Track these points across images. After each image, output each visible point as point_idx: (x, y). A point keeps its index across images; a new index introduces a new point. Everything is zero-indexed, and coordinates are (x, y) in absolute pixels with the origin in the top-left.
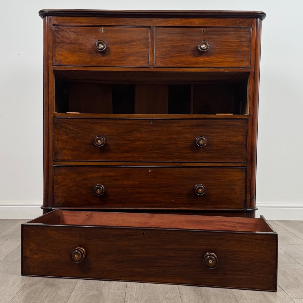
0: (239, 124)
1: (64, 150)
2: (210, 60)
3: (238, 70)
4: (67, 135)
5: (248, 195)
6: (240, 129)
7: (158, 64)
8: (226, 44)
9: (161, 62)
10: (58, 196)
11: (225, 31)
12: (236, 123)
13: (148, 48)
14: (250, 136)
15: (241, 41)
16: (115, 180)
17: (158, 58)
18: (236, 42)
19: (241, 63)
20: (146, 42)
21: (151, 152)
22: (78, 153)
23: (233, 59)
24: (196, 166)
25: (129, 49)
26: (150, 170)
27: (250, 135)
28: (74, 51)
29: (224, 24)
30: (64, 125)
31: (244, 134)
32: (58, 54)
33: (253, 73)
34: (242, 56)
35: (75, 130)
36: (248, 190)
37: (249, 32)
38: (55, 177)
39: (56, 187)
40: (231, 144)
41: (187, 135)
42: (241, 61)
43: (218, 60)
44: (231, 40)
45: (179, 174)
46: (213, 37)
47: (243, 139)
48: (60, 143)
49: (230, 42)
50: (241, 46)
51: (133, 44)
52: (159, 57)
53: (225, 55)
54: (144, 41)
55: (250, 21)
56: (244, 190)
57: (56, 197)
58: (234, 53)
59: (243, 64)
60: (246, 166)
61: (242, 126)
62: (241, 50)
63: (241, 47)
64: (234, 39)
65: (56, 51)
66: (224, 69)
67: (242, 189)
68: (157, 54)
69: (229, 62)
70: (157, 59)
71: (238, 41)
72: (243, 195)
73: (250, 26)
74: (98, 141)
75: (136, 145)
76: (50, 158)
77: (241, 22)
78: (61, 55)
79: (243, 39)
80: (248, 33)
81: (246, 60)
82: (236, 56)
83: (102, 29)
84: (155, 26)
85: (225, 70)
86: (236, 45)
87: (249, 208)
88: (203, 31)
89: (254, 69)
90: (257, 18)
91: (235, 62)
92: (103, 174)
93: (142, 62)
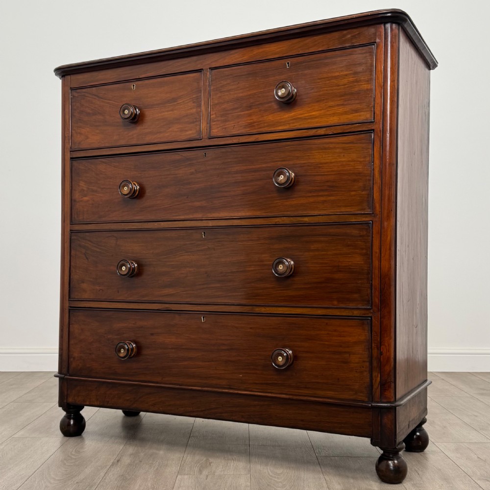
0: (355, 232)
1: (83, 282)
2: (301, 114)
3: (351, 128)
4: (88, 259)
5: (375, 374)
6: (357, 243)
7: (215, 132)
8: (328, 82)
9: (220, 128)
10: (74, 358)
11: (326, 58)
12: (348, 231)
13: (200, 106)
14: (377, 255)
15: (356, 73)
16: (152, 334)
17: (215, 121)
18: (346, 75)
19: (356, 114)
20: (197, 97)
21: (205, 286)
22: (101, 288)
23: (341, 109)
24: (278, 312)
25: (171, 112)
26: (203, 318)
27: (376, 253)
28: (97, 126)
29: (323, 45)
30: (83, 244)
31: (364, 251)
32: (76, 132)
33: (380, 131)
34: (357, 102)
35: (98, 250)
36: (375, 364)
37: (370, 52)
38: (71, 326)
39: (72, 342)
40: (340, 271)
41: (263, 256)
42: (356, 111)
43: (314, 113)
44: (337, 74)
45: (251, 328)
46: (306, 72)
47: (362, 262)
48: (78, 271)
49: (336, 77)
50: (357, 81)
51: (178, 104)
52: (216, 119)
53: (326, 102)
54: (194, 96)
55: (372, 30)
56: (367, 364)
57: (72, 359)
58: (343, 98)
59: (360, 116)
60: (370, 315)
61: (361, 236)
62: (356, 89)
63: (355, 84)
64: (342, 71)
65: (74, 128)
66: (324, 129)
67: (364, 361)
68: (213, 115)
69: (334, 114)
70: (214, 123)
71: (350, 74)
72: (366, 374)
73: (373, 41)
74: (123, 268)
75: (182, 274)
76: (65, 296)
77: (354, 37)
78: (81, 134)
79: (360, 69)
80: (368, 54)
81: (365, 107)
82: (346, 103)
83: (134, 86)
84: (210, 68)
85: (326, 130)
86: (345, 81)
87: (378, 402)
88: (288, 63)
89: (381, 123)
90: (385, 23)
91: (346, 113)
92: (134, 324)
93: (191, 132)
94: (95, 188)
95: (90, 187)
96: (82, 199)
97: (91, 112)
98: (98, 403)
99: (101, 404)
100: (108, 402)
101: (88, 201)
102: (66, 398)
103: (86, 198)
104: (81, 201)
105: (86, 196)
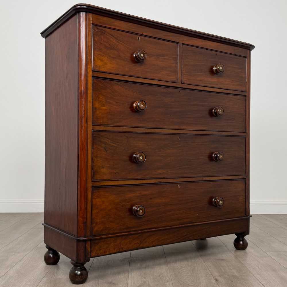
1: (103, 168)
2: (222, 81)
3: (239, 93)
4: (106, 151)
5: (247, 203)
6: (241, 145)
8: (231, 68)
9: (187, 79)
10: (96, 223)
11: (230, 57)
12: (238, 140)
13: (177, 63)
16: (151, 199)
20: (175, 57)
21: (180, 167)
22: (117, 171)
23: (236, 83)
25: (161, 62)
26: (179, 186)
28: (113, 58)
29: (230, 51)
30: (103, 140)
31: (244, 149)
32: (97, 58)
33: (248, 96)
34: (241, 81)
35: (114, 145)
37: (245, 61)
38: (94, 200)
39: (94, 212)
40: (236, 158)
41: (207, 151)
42: (241, 85)
43: (226, 82)
44: (234, 66)
45: (201, 189)
47: (243, 154)
48: (99, 160)
49: (234, 68)
51: (165, 58)
52: (186, 74)
53: (231, 78)
54: (174, 57)
56: (245, 200)
57: (94, 225)
58: (236, 78)
59: (242, 88)
60: (245, 178)
61: (242, 142)
63: (240, 73)
64: (236, 65)
65: (96, 55)
66: (230, 91)
67: (243, 199)
69: (233, 85)
71: (239, 68)
73: (246, 56)
74: (141, 158)
75: (168, 161)
76: (89, 178)
77: (240, 52)
78: (101, 60)
79: (242, 67)
81: (244, 84)
82: (238, 81)
83: (139, 38)
84: (182, 43)
86: (237, 70)
87: (248, 216)
88: (216, 54)
90: (249, 50)
91: (238, 85)
92: (140, 193)
93: (173, 77)
94: (111, 101)
95: (108, 100)
96: (101, 108)
97: (109, 46)
98: (116, 251)
99: (118, 251)
100: (123, 248)
101: (106, 110)
102: (89, 254)
103: (104, 108)
104: (101, 109)
105: (104, 106)
